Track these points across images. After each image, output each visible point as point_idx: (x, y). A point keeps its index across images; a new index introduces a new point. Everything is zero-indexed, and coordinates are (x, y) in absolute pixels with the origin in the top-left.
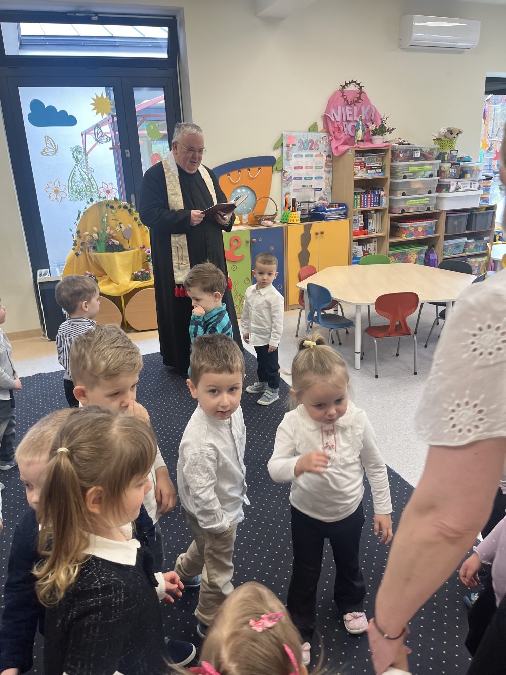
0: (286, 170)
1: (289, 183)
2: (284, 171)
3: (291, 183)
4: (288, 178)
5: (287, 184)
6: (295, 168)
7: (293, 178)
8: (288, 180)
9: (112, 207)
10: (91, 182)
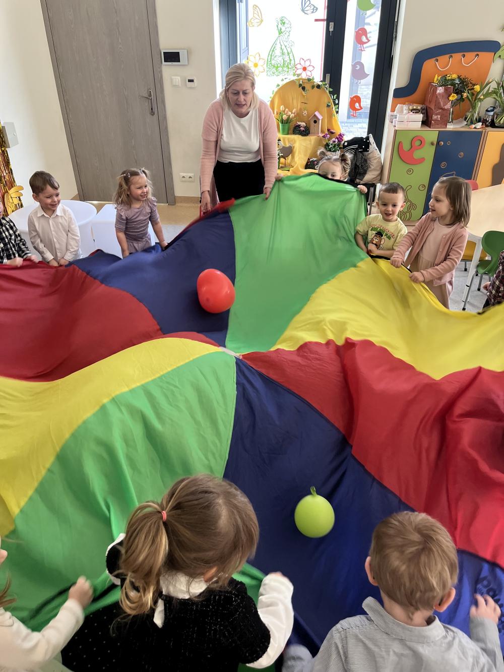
9: (304, 88)
10: (289, 57)
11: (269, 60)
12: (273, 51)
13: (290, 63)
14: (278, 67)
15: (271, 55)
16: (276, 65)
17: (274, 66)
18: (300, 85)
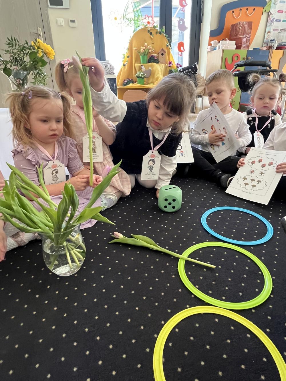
0: (272, 12)
1: (272, 23)
2: (270, 13)
3: (273, 24)
4: (271, 20)
5: (270, 24)
6: (279, 11)
7: (275, 20)
8: (271, 21)
9: (151, 34)
10: (138, 14)
11: (125, 15)
12: (127, 9)
13: (139, 18)
14: (131, 21)
15: (126, 12)
16: (130, 19)
17: (128, 20)
18: (149, 31)
